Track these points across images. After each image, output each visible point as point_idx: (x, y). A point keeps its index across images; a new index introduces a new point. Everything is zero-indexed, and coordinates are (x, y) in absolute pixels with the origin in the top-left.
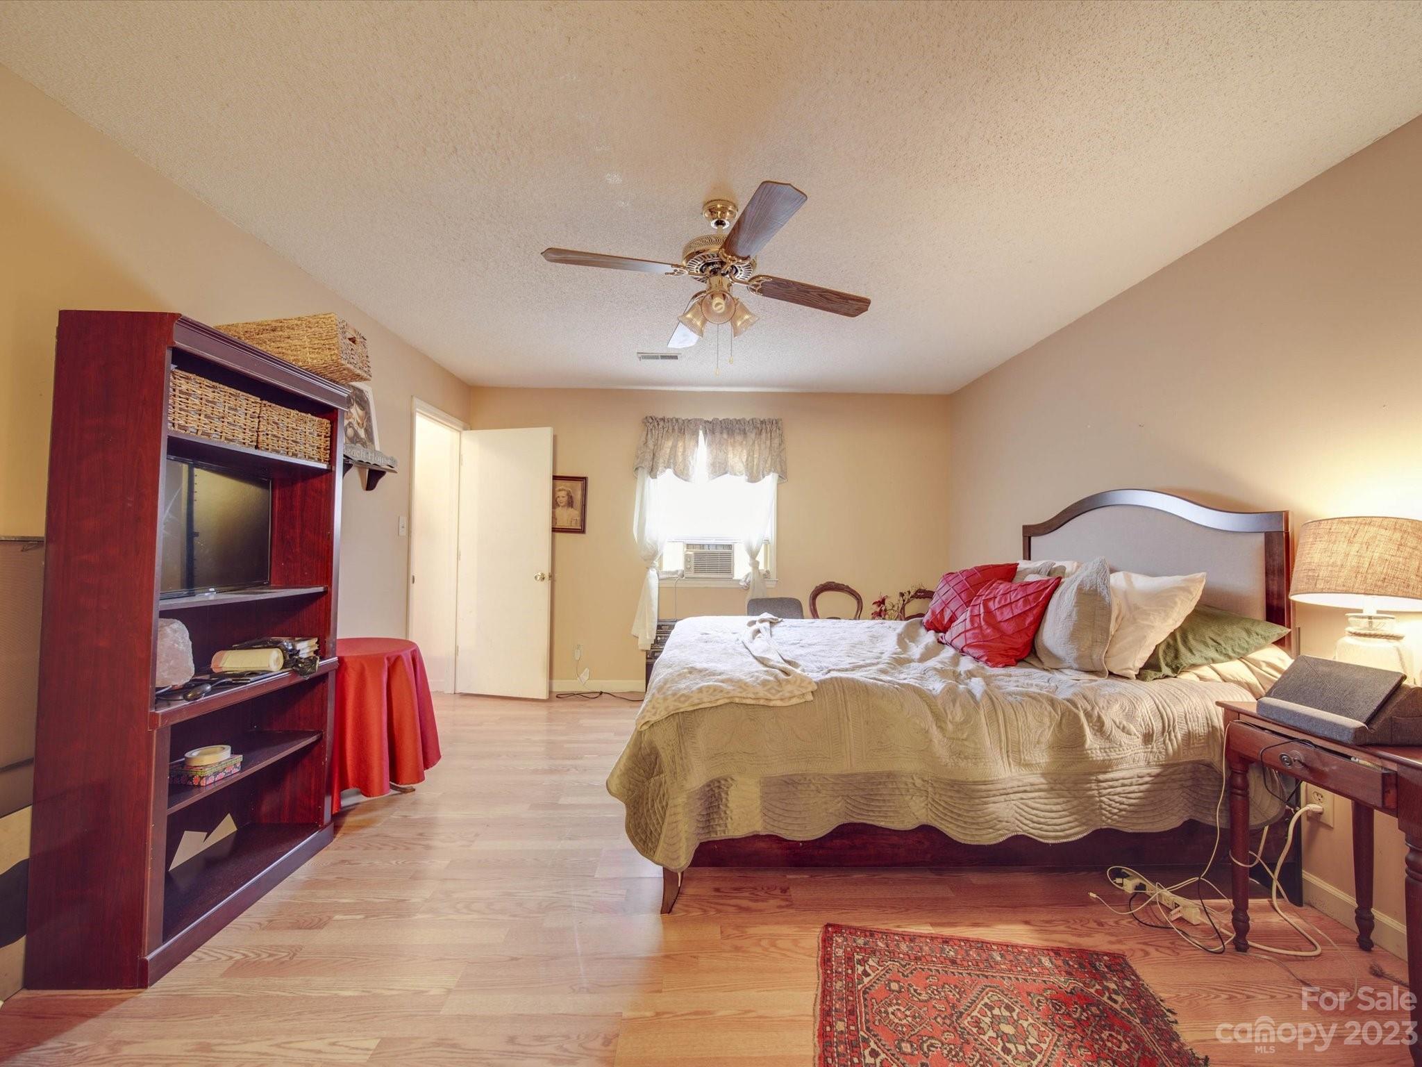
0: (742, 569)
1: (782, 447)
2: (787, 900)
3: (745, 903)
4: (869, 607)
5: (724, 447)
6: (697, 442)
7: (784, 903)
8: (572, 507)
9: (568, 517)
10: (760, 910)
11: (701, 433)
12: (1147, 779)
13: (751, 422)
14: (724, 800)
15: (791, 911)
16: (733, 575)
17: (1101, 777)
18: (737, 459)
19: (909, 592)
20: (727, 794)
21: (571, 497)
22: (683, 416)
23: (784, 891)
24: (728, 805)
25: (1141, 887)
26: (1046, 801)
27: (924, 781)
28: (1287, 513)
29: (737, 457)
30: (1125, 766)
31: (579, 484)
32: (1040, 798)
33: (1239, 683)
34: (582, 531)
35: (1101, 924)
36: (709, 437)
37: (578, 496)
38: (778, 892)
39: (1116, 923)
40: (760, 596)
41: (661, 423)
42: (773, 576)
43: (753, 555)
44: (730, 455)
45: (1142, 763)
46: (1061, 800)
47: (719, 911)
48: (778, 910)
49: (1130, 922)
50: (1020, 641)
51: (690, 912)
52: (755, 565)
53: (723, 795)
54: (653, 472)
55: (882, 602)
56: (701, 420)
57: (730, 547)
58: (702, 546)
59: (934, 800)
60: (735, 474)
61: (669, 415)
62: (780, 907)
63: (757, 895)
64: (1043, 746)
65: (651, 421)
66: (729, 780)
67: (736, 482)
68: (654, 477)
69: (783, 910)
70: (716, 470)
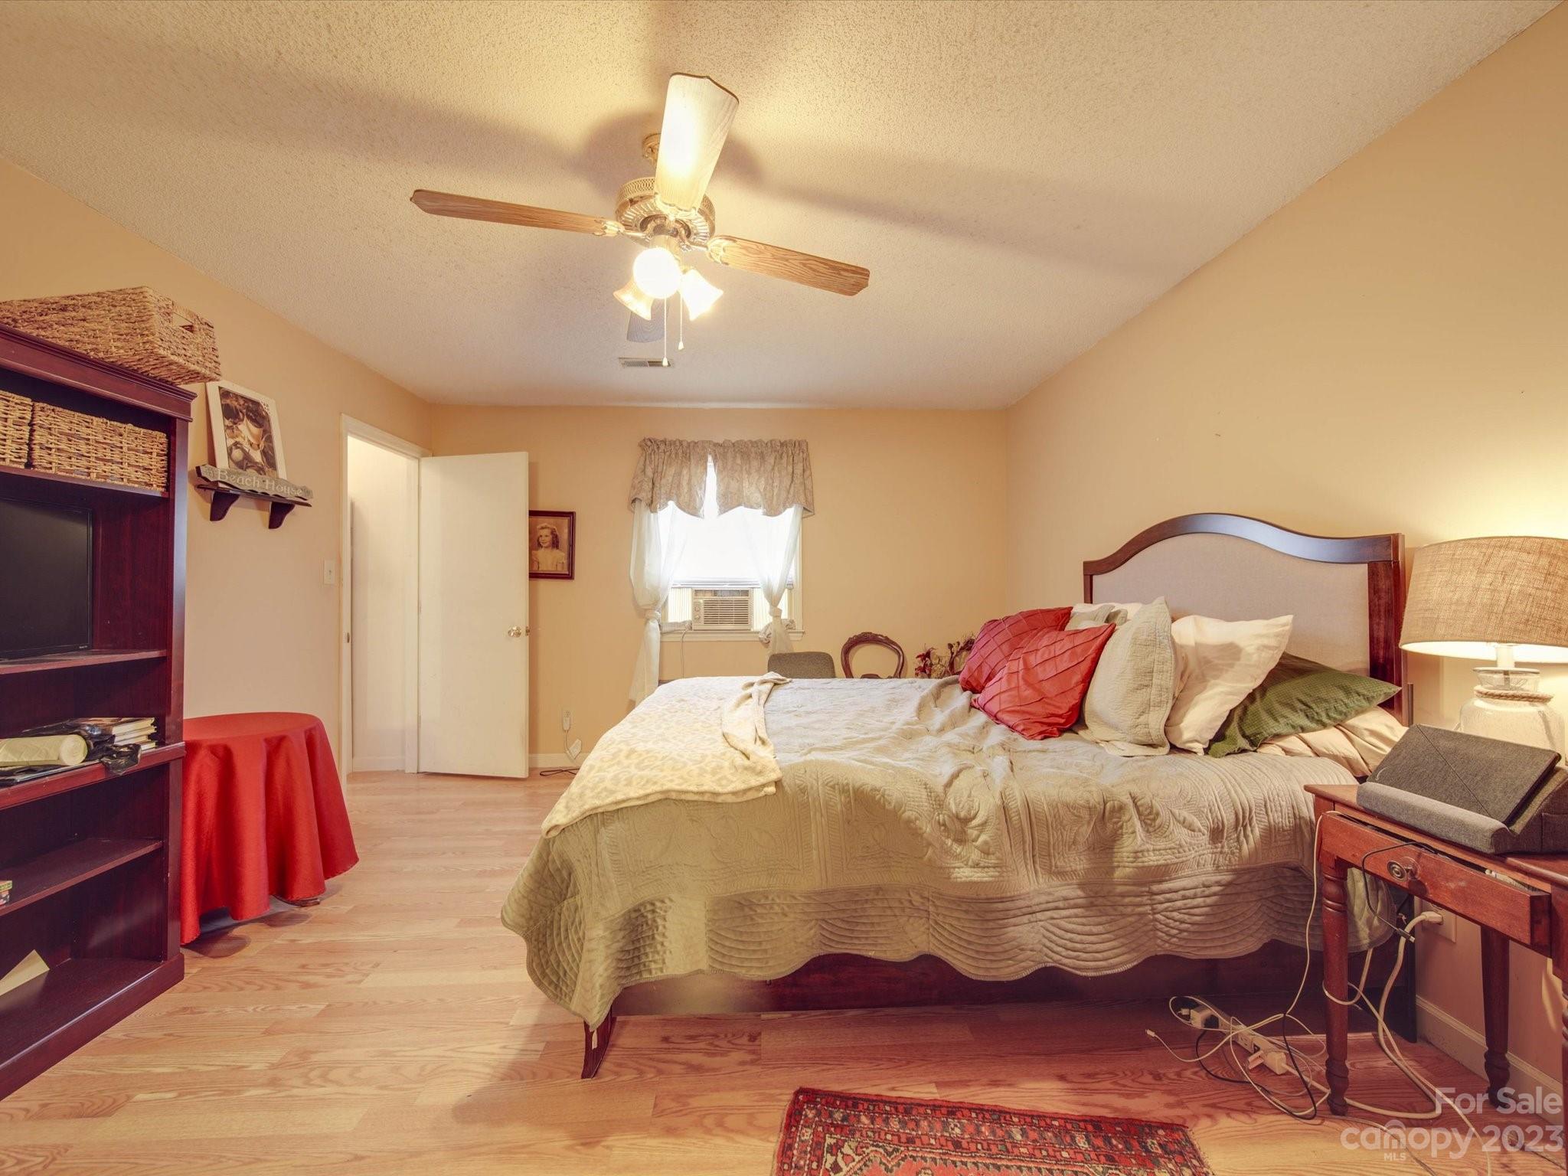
0: (761, 618)
1: (807, 473)
2: (753, 1052)
3: (697, 1058)
4: (913, 663)
5: (736, 475)
6: (706, 469)
7: (748, 1057)
8: (557, 547)
9: (551, 559)
10: (714, 1070)
11: (710, 458)
12: (1217, 889)
13: (769, 444)
14: (660, 928)
15: (755, 1069)
16: (751, 626)
17: (1155, 888)
18: (753, 488)
19: (959, 643)
20: (665, 920)
21: (557, 536)
22: (690, 436)
23: (753, 1038)
24: (666, 934)
25: (1211, 1022)
26: (1084, 920)
27: (923, 898)
28: (1396, 537)
29: (753, 486)
30: (1187, 872)
31: (565, 521)
32: (1077, 916)
33: (1336, 758)
34: (569, 576)
35: (1158, 1077)
36: (720, 463)
37: (564, 536)
38: (745, 1040)
39: (1179, 1074)
40: (784, 651)
41: (662, 447)
42: (799, 627)
43: (774, 600)
44: (746, 484)
45: (1210, 868)
46: (1103, 919)
47: (660, 1072)
48: (741, 1068)
49: (1195, 1073)
50: (1065, 705)
51: (620, 1076)
52: (776, 613)
53: (660, 921)
54: (652, 505)
55: (927, 655)
56: (710, 442)
57: (746, 593)
58: (715, 593)
59: (936, 923)
60: (752, 507)
61: (671, 436)
62: (743, 1063)
63: (717, 1046)
64: (1081, 848)
65: (649, 443)
66: (667, 901)
67: (748, 518)
68: (654, 511)
69: (745, 1067)
70: (728, 502)
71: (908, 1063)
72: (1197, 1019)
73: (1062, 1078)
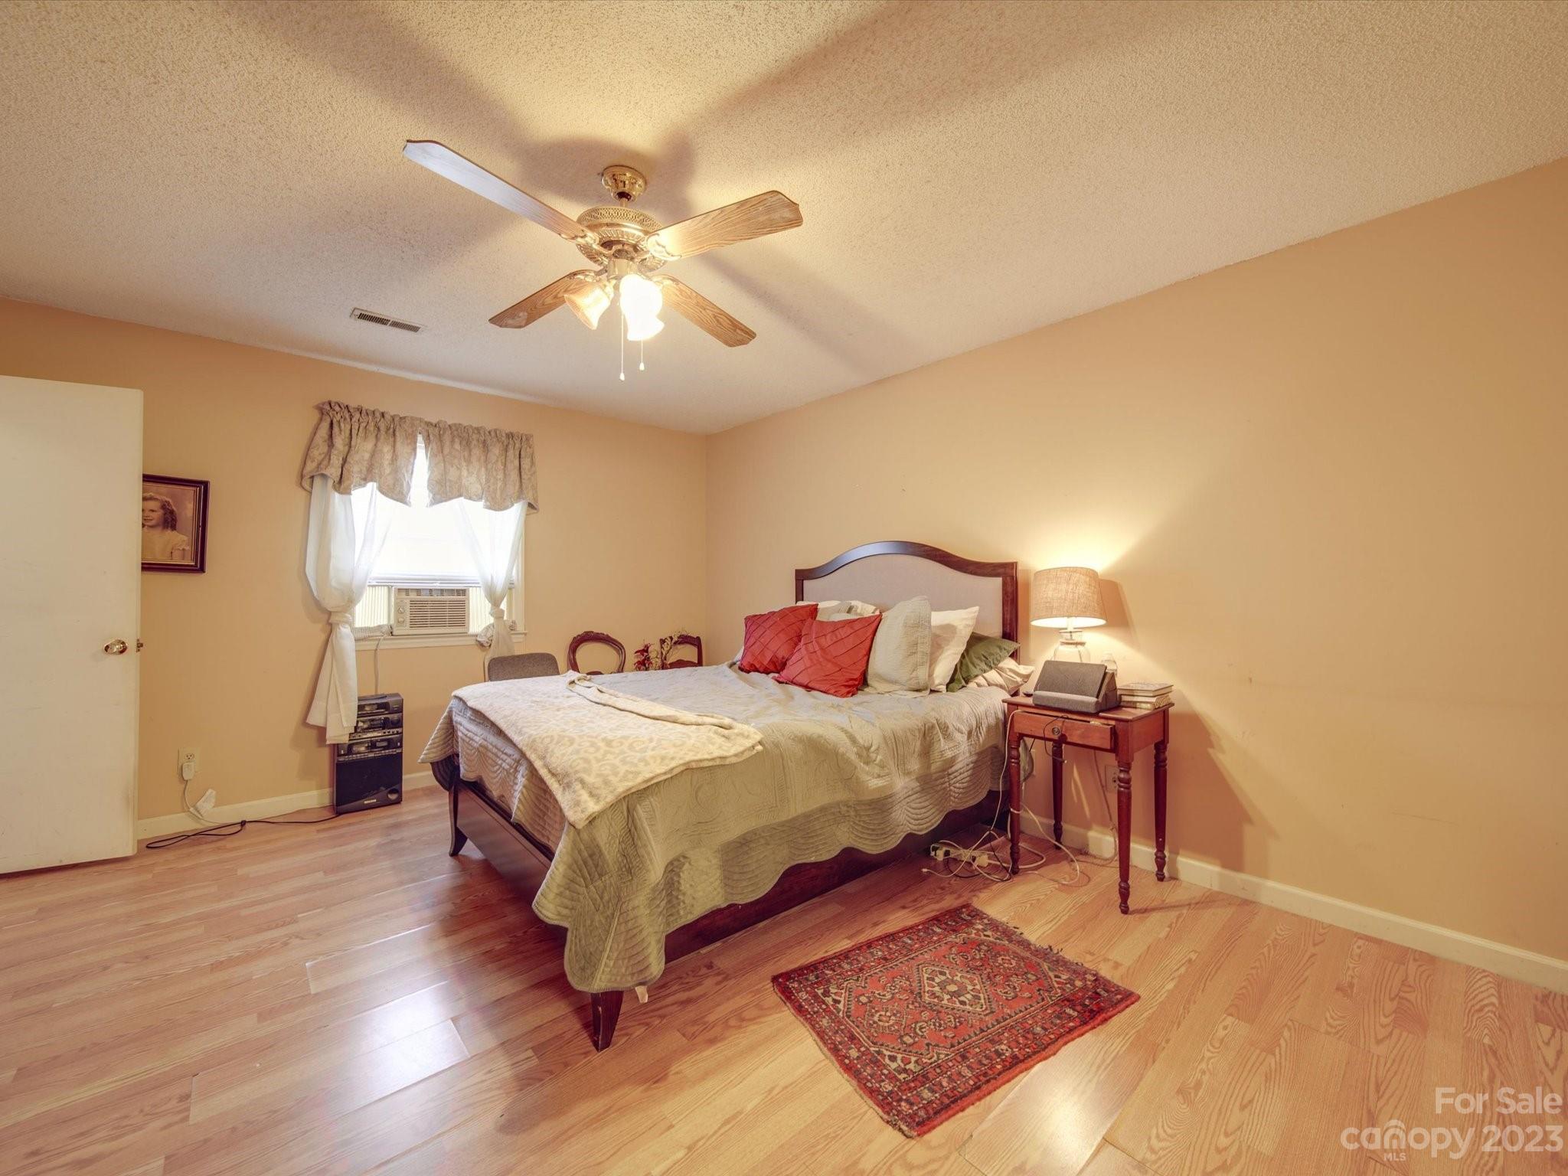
0: (480, 618)
1: (533, 469)
2: (718, 974)
3: (683, 996)
4: (632, 659)
5: (456, 461)
6: (415, 449)
7: (720, 978)
8: (173, 528)
10: (702, 996)
11: (420, 438)
12: (971, 765)
13: (493, 434)
14: (676, 884)
15: (732, 982)
16: (468, 628)
17: (950, 771)
18: (473, 479)
19: (671, 638)
20: (679, 876)
21: (172, 512)
22: (392, 409)
23: (710, 966)
24: (681, 888)
25: (947, 853)
26: (920, 800)
27: (848, 807)
28: (1016, 563)
29: (472, 477)
30: (960, 759)
31: (190, 492)
32: (917, 799)
33: (996, 685)
34: (199, 567)
35: (943, 889)
36: (434, 445)
37: (187, 510)
38: (704, 971)
39: (949, 883)
40: (506, 654)
41: (357, 416)
42: (520, 628)
43: (495, 601)
44: (465, 473)
45: (968, 755)
46: (928, 797)
47: (662, 1017)
48: (719, 987)
49: (955, 880)
51: (631, 1034)
52: (498, 615)
53: (675, 879)
54: (341, 484)
55: (645, 650)
56: (421, 420)
57: (463, 592)
58: (418, 591)
59: (854, 823)
60: (470, 499)
61: (368, 406)
62: (718, 983)
63: (687, 983)
64: (916, 755)
65: (337, 408)
66: (681, 859)
67: (469, 511)
68: (347, 492)
69: (723, 985)
70: (443, 490)
71: (822, 935)
72: (940, 855)
73: (904, 907)
